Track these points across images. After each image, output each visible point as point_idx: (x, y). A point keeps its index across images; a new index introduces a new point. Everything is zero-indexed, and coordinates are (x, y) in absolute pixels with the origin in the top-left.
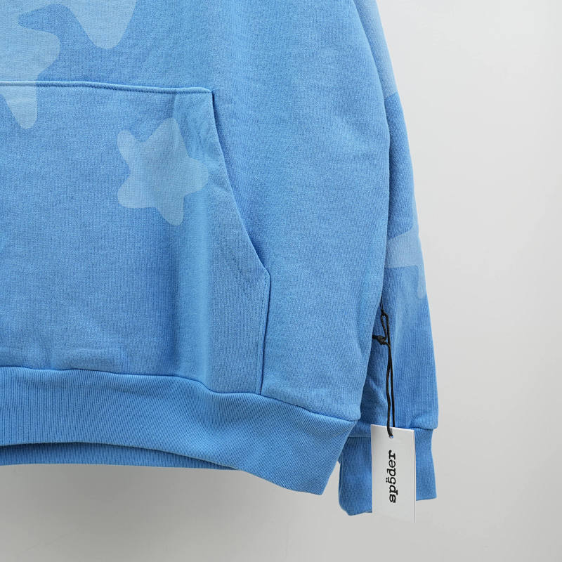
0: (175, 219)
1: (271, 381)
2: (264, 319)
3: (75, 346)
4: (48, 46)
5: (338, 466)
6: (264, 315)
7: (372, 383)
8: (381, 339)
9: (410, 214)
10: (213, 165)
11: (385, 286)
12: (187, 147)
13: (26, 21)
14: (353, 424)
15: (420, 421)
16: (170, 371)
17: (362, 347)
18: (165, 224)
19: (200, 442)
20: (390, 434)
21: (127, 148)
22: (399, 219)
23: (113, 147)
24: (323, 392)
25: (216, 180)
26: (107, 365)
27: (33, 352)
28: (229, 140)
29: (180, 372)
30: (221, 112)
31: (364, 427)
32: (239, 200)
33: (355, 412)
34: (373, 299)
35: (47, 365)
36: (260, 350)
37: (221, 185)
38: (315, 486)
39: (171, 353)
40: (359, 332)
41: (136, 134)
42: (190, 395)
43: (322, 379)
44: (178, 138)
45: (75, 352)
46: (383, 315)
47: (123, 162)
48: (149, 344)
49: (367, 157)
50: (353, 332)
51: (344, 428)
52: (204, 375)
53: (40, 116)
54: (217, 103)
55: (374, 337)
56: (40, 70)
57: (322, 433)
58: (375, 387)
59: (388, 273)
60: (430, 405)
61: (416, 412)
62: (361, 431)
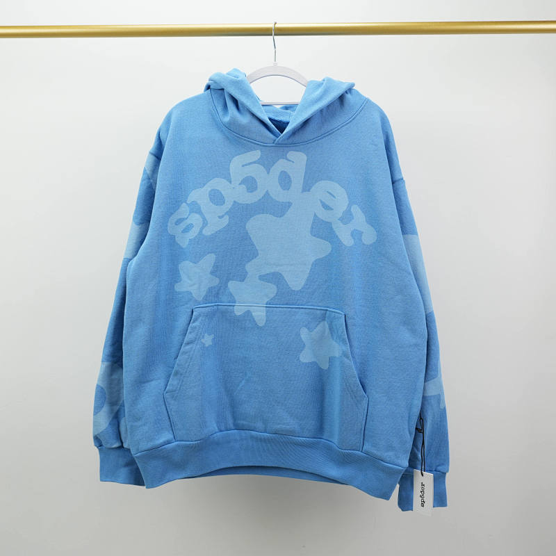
0: (325, 366)
1: (367, 447)
2: (365, 419)
3: (279, 424)
4: (271, 290)
5: (398, 486)
6: (365, 416)
7: (415, 449)
8: (419, 430)
9: (437, 370)
10: (344, 348)
11: (423, 404)
12: (332, 335)
13: (261, 278)
14: (404, 469)
15: (439, 468)
16: (319, 437)
17: (410, 434)
18: (320, 368)
19: (333, 471)
20: (422, 475)
21: (304, 334)
22: (431, 373)
23: (298, 335)
24: (391, 454)
25: (345, 355)
26: (292, 433)
27: (260, 425)
28: (351, 337)
29: (323, 437)
30: (348, 324)
31: (411, 469)
32: (355, 363)
33: (406, 464)
34: (416, 411)
35: (265, 432)
36: (362, 432)
37: (348, 358)
38: (386, 496)
39: (320, 428)
40: (409, 426)
41: (308, 329)
42: (329, 449)
43: (390, 448)
44: (327, 331)
45: (279, 426)
46: (421, 419)
47: (303, 342)
48: (311, 424)
49: (416, 345)
50: (406, 427)
51: (400, 471)
52: (336, 440)
53: (267, 321)
54: (347, 320)
55: (416, 429)
56: (266, 300)
57: (390, 472)
58: (417, 451)
59: (424, 398)
60: (445, 460)
61: (438, 464)
62: (409, 472)
